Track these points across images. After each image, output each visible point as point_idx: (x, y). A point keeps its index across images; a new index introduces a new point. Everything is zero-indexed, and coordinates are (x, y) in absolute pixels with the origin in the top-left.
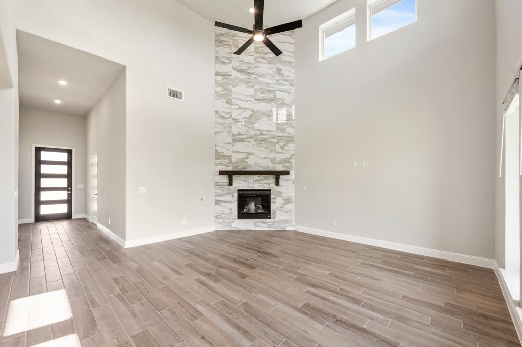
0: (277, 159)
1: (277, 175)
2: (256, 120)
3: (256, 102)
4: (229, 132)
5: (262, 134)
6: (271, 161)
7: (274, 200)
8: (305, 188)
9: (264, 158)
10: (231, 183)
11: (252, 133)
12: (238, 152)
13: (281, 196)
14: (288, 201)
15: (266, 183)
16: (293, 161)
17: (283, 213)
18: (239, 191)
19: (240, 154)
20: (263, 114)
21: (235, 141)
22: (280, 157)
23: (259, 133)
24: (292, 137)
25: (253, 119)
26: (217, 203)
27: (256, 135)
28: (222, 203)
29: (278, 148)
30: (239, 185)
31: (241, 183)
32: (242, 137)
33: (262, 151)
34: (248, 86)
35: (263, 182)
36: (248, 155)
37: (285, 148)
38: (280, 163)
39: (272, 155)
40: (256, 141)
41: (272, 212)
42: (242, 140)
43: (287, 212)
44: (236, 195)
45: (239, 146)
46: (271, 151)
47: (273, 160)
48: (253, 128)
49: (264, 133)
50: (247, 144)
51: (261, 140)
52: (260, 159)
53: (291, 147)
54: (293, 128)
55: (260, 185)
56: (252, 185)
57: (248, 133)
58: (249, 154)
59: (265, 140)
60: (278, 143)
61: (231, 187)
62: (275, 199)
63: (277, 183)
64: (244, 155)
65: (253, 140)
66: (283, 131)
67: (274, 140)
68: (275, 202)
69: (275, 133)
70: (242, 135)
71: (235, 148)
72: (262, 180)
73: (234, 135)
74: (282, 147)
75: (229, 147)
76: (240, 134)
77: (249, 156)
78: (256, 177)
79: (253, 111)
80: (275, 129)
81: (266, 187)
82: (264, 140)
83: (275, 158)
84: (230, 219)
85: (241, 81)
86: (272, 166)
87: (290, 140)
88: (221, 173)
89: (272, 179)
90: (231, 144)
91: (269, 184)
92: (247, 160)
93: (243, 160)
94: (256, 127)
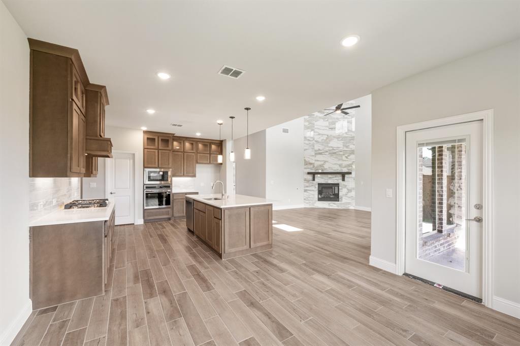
0: (344, 165)
1: (343, 175)
2: (329, 141)
4: (312, 149)
5: (333, 149)
8: (362, 183)
9: (335, 164)
10: (314, 180)
11: (327, 149)
12: (318, 161)
13: (346, 188)
14: (349, 191)
15: (336, 179)
16: (354, 167)
17: (347, 198)
18: (319, 184)
19: (320, 162)
20: (334, 137)
21: (316, 154)
22: (345, 163)
23: (331, 149)
24: (353, 151)
25: (328, 140)
26: (305, 191)
27: (329, 150)
28: (309, 191)
29: (344, 158)
30: (318, 181)
31: (320, 179)
32: (321, 152)
33: (333, 160)
34: (324, 121)
35: (334, 178)
37: (349, 157)
38: (345, 167)
39: (340, 162)
40: (329, 153)
41: (340, 197)
42: (321, 154)
43: (350, 198)
44: (317, 186)
45: (319, 157)
46: (339, 160)
47: (340, 165)
48: (328, 146)
49: (335, 148)
50: (324, 156)
51: (333, 153)
52: (332, 165)
53: (352, 157)
54: (354, 145)
55: (332, 180)
56: (327, 181)
57: (325, 149)
58: (325, 162)
60: (344, 155)
61: (314, 182)
62: (342, 189)
63: (343, 180)
64: (322, 163)
65: (327, 153)
66: (347, 147)
67: (341, 153)
68: (342, 191)
69: (341, 148)
70: (321, 150)
71: (316, 158)
73: (315, 151)
74: (347, 157)
75: (313, 158)
76: (319, 150)
78: (330, 176)
79: (328, 136)
80: (342, 146)
81: (336, 182)
82: (335, 153)
83: (342, 164)
84: (313, 201)
85: (320, 118)
86: (340, 169)
87: (352, 152)
88: (309, 173)
89: (339, 177)
90: (314, 156)
91: (338, 180)
92: (324, 166)
93: (321, 166)
94: (330, 145)
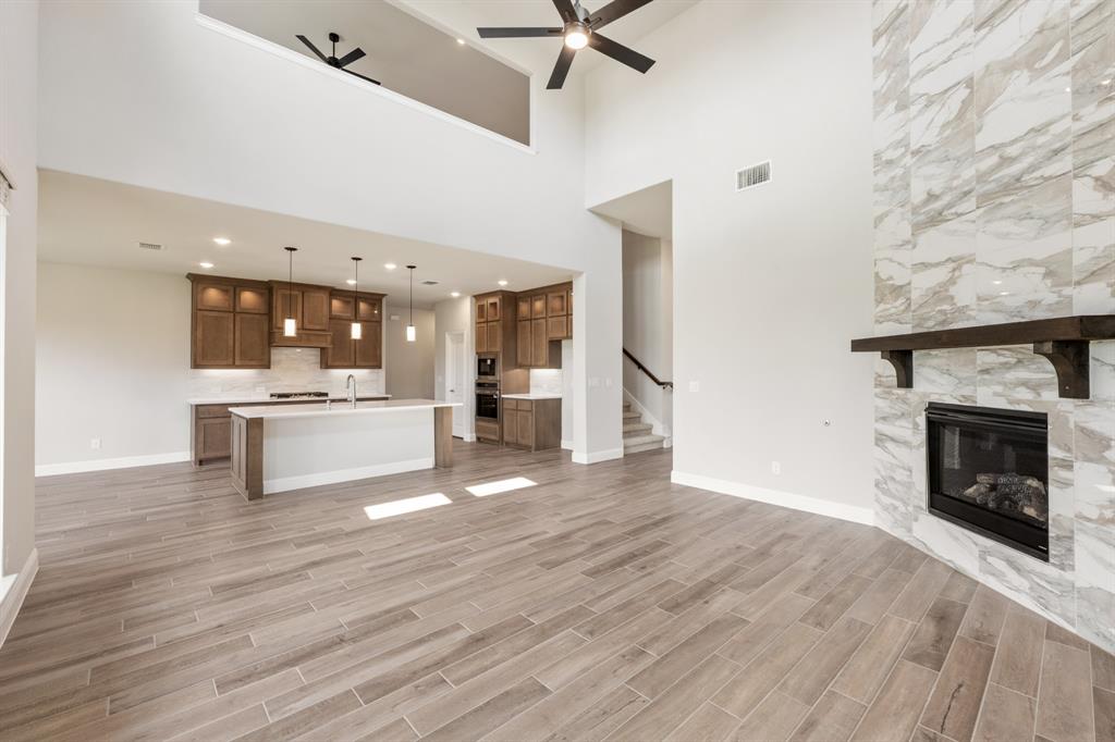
0: (1079, 259)
2: (980, 116)
4: (902, 206)
5: (1006, 161)
6: (1048, 274)
7: (1064, 474)
9: (1016, 266)
10: (906, 381)
11: (968, 172)
12: (925, 266)
13: (1101, 460)
15: (1025, 384)
18: (930, 409)
19: (933, 270)
20: (1010, 66)
21: (918, 228)
22: (1091, 242)
23: (994, 160)
25: (971, 115)
26: (881, 439)
27: (981, 177)
28: (890, 445)
29: (1085, 196)
30: (930, 388)
31: (936, 379)
32: (938, 205)
33: (1006, 235)
35: (1011, 376)
36: (954, 270)
38: (1093, 275)
39: (1053, 243)
40: (984, 198)
41: (1051, 530)
42: (937, 219)
44: (922, 421)
45: (935, 244)
46: (1048, 222)
47: (1054, 271)
48: (971, 154)
49: (1012, 151)
50: (953, 225)
55: (999, 389)
56: (967, 391)
57: (955, 183)
58: (958, 262)
59: (1018, 180)
60: (1079, 171)
61: (908, 394)
62: (1068, 466)
63: (1075, 383)
64: (941, 275)
65: (969, 204)
67: (1065, 163)
68: (1067, 484)
70: (937, 197)
71: (919, 255)
72: (1007, 366)
73: (915, 210)
75: (909, 257)
76: (932, 197)
77: (957, 273)
78: (985, 356)
81: (1022, 400)
82: (1015, 185)
83: (1070, 252)
84: (908, 505)
86: (1052, 298)
88: (859, 346)
89: (1046, 371)
90: (908, 242)
91: (1035, 387)
92: (953, 291)
93: (940, 294)
94: (982, 141)
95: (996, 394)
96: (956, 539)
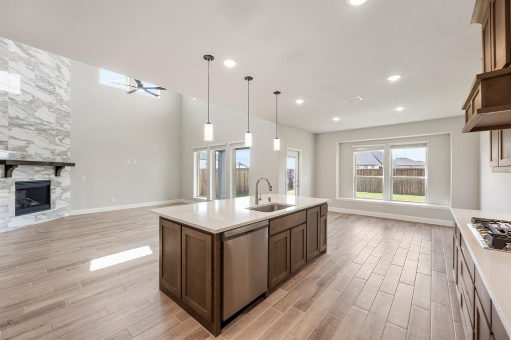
0: (57, 151)
1: (58, 168)
2: (36, 108)
3: (37, 88)
4: (3, 112)
5: (42, 124)
6: (52, 153)
7: (54, 191)
8: (84, 178)
9: (45, 149)
11: (32, 120)
12: (15, 138)
13: (60, 186)
14: (65, 190)
15: (47, 174)
16: (69, 153)
17: (61, 202)
18: (17, 183)
19: (19, 141)
20: (44, 104)
21: (11, 125)
22: (59, 149)
23: (40, 122)
24: (68, 132)
25: (34, 105)
27: (36, 124)
29: (57, 140)
30: (18, 177)
31: (20, 175)
32: (22, 122)
33: (43, 141)
34: (27, 68)
35: (44, 172)
36: (27, 144)
37: (63, 141)
38: (59, 155)
39: (52, 147)
40: (36, 129)
41: (52, 202)
42: (21, 126)
43: (64, 200)
44: (13, 189)
45: (16, 132)
46: (51, 142)
47: (53, 152)
48: (33, 115)
49: (44, 123)
50: (27, 131)
51: (42, 130)
52: (39, 150)
53: (67, 141)
54: (70, 125)
55: (41, 176)
56: (32, 177)
57: (28, 120)
58: (29, 142)
59: (46, 130)
60: (57, 136)
61: (8, 180)
62: (54, 189)
63: (57, 174)
64: (23, 144)
65: (33, 128)
66: (61, 125)
67: (54, 133)
68: (54, 192)
69: (54, 125)
70: (21, 120)
71: (12, 133)
72: (43, 171)
73: (10, 118)
74: (61, 140)
76: (18, 118)
77: (28, 145)
78: (37, 168)
79: (33, 97)
80: (54, 122)
81: (46, 178)
82: (45, 130)
83: (55, 150)
84: (5, 219)
85: (21, 59)
86: (52, 157)
87: (67, 135)
89: (52, 171)
90: (6, 127)
91: (49, 175)
92: (27, 149)
93: (21, 149)
94: (36, 114)
95: (40, 177)
96: (27, 218)
